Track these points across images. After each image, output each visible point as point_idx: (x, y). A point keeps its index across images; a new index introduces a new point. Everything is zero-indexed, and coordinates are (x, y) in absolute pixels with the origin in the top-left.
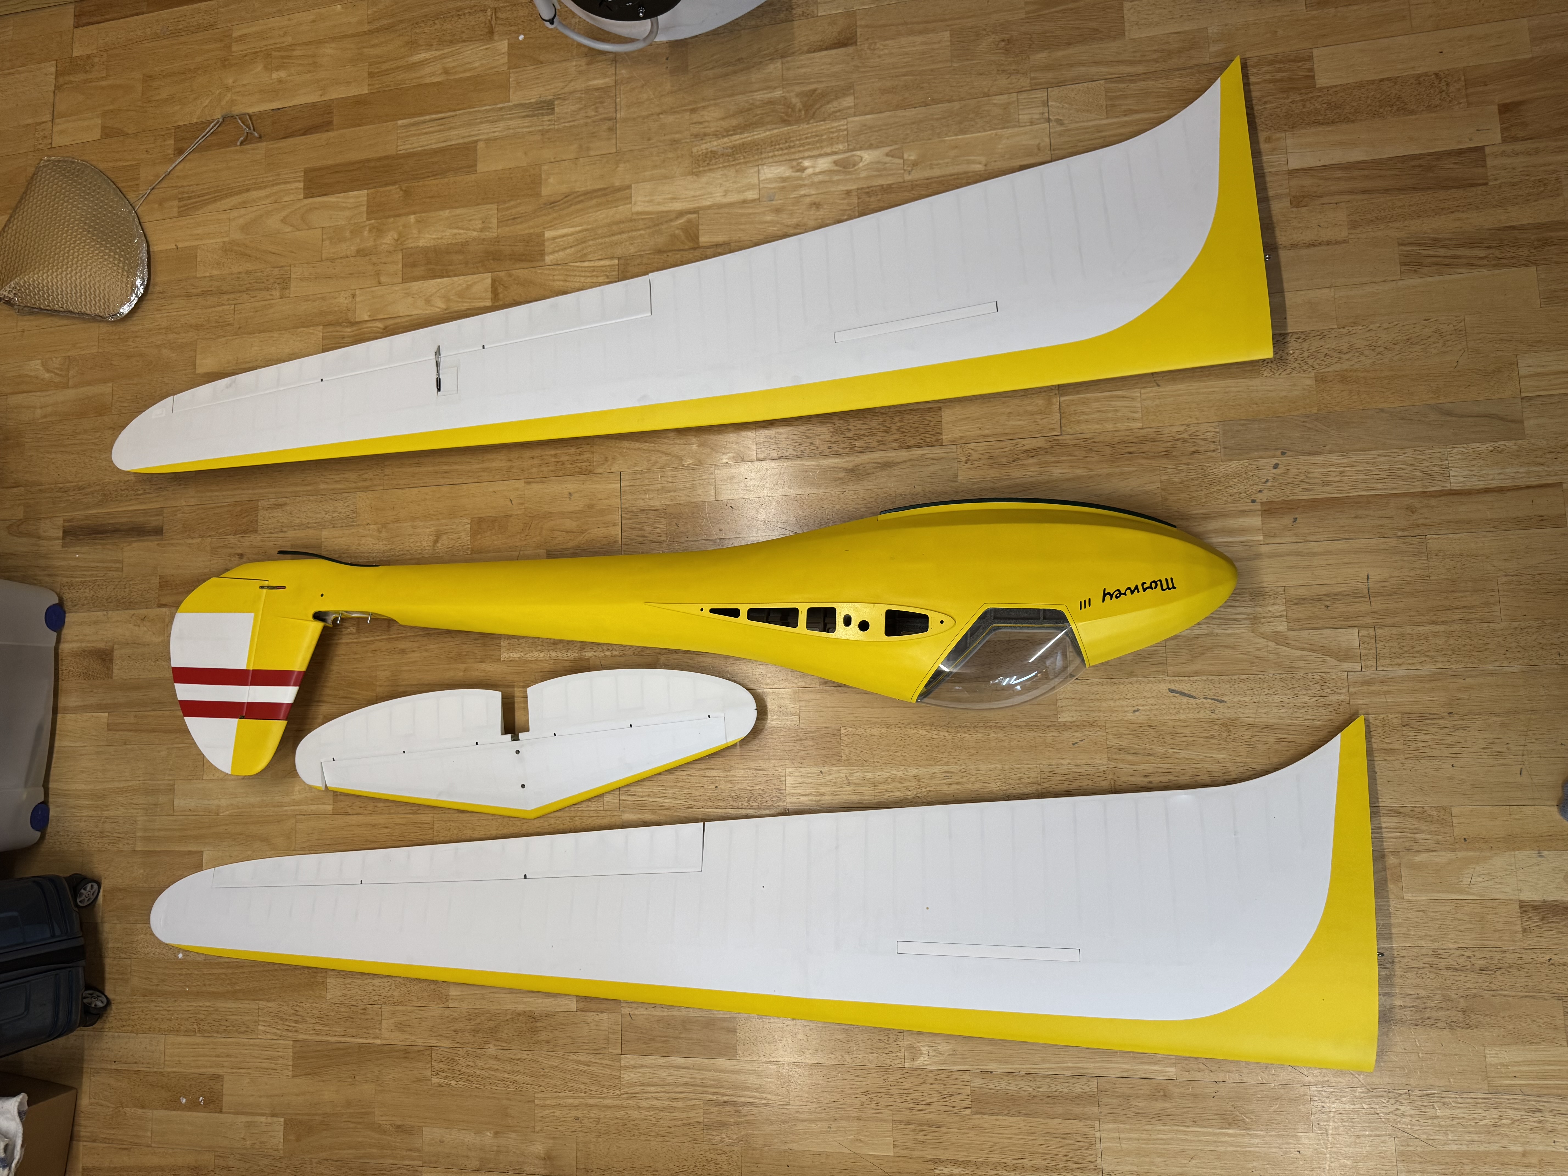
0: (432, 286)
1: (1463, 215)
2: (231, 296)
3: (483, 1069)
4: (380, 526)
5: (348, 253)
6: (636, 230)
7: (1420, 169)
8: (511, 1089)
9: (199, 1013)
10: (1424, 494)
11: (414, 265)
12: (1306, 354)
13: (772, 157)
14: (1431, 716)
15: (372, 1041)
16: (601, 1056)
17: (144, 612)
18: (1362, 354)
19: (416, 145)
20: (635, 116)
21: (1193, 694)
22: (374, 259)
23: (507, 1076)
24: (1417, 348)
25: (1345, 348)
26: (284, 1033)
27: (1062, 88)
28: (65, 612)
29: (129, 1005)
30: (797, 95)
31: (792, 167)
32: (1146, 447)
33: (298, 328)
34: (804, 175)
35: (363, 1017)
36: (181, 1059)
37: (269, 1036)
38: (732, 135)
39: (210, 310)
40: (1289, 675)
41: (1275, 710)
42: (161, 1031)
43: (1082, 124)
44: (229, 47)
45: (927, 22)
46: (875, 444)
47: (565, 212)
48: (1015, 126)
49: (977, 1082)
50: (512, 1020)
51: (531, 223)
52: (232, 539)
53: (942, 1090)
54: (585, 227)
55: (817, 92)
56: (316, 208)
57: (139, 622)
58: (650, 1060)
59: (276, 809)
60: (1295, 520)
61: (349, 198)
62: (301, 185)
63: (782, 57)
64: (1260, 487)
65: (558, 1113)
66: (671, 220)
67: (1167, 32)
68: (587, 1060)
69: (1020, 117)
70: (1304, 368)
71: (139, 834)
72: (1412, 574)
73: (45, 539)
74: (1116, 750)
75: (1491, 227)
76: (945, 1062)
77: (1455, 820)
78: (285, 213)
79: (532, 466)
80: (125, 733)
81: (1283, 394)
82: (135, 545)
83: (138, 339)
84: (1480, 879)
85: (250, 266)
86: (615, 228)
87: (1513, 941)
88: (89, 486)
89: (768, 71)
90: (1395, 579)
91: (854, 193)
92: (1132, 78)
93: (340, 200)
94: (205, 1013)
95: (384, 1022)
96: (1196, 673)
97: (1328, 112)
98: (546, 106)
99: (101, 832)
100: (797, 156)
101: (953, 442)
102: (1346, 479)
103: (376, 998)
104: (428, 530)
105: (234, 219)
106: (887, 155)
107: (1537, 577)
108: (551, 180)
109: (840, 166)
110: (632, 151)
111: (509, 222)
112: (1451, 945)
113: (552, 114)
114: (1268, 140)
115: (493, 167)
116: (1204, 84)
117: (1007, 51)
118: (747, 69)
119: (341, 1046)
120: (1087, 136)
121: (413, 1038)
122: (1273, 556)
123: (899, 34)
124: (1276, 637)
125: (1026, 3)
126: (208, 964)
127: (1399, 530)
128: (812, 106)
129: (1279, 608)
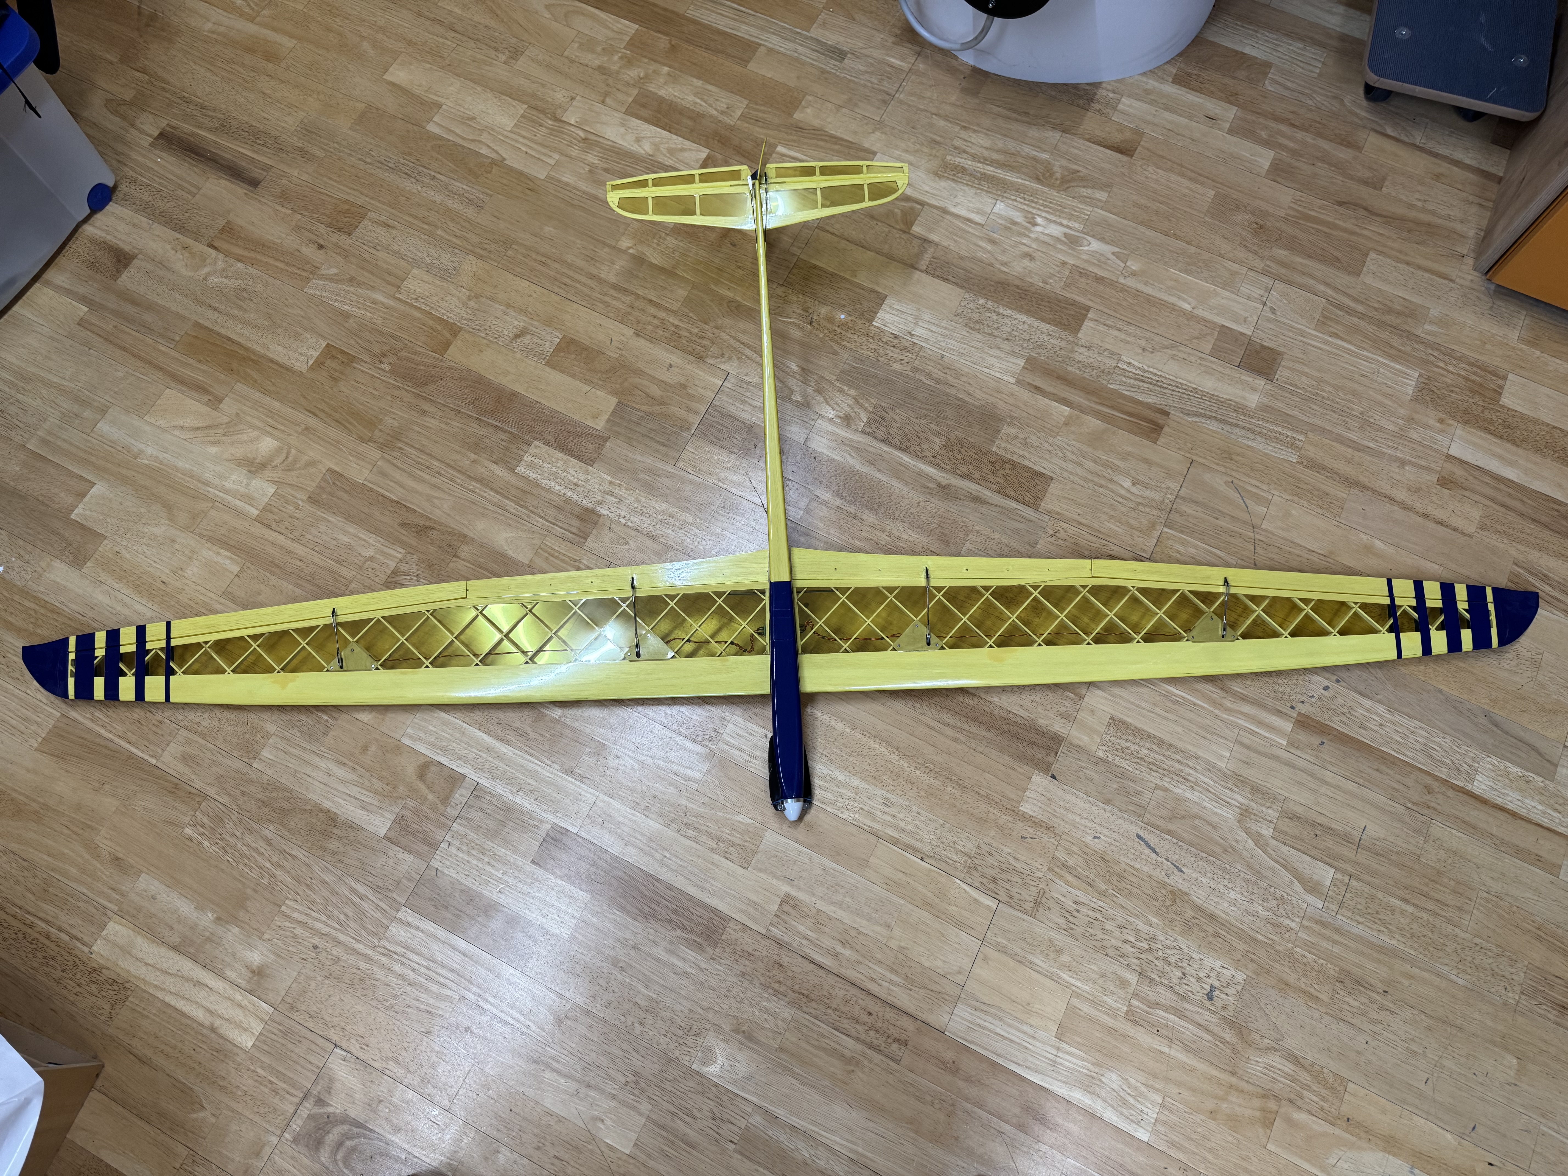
0: (650, 130)
2: (459, 36)
3: (248, 846)
5: (590, 64)
8: (265, 881)
10: (1446, 783)
11: (644, 106)
13: (1012, 200)
14: (1367, 986)
15: (146, 757)
16: (381, 896)
17: (190, 242)
20: (911, 104)
21: (1157, 850)
22: (610, 81)
23: (268, 865)
27: (1287, 286)
28: (110, 200)
30: (1061, 167)
31: (1026, 217)
33: (503, 95)
34: (1033, 229)
35: (154, 728)
38: (987, 164)
39: (431, 36)
40: (1254, 879)
41: (1226, 905)
43: (1290, 322)
45: (1200, 175)
46: (977, 475)
47: (805, 140)
48: (1233, 293)
49: (757, 1120)
50: (311, 812)
51: (770, 132)
52: (322, 229)
53: (716, 1111)
55: (1079, 174)
56: (583, 14)
57: (179, 247)
58: (429, 926)
59: (199, 485)
60: (1322, 744)
61: (618, 22)
63: (1064, 131)
64: (1303, 698)
65: (299, 931)
67: (1396, 294)
68: (364, 892)
69: (1242, 288)
71: (40, 433)
72: (1405, 846)
73: (138, 130)
74: (1059, 864)
76: (735, 1082)
77: (1347, 1097)
79: (650, 323)
80: (94, 336)
82: (222, 182)
83: (347, 21)
84: (1346, 1166)
85: (492, 23)
88: (214, 110)
89: (1046, 135)
90: (1388, 843)
91: (1069, 268)
92: (1351, 312)
93: (610, 20)
95: (172, 744)
96: (1169, 832)
97: (1501, 427)
98: (840, 54)
100: (1034, 211)
101: (1049, 513)
102: (1383, 732)
104: (516, 323)
106: (1113, 254)
107: (1515, 909)
108: (809, 110)
109: (1067, 239)
110: (893, 128)
111: (752, 121)
113: (841, 62)
114: (1441, 421)
115: (763, 72)
116: (1408, 349)
117: (1255, 233)
118: (1029, 123)
119: (110, 745)
120: (1290, 334)
121: (193, 777)
122: (1288, 764)
123: (1171, 170)
124: (1258, 838)
125: (1290, 208)
126: (25, 592)
127: (1410, 802)
128: (1069, 181)
129: (1272, 814)
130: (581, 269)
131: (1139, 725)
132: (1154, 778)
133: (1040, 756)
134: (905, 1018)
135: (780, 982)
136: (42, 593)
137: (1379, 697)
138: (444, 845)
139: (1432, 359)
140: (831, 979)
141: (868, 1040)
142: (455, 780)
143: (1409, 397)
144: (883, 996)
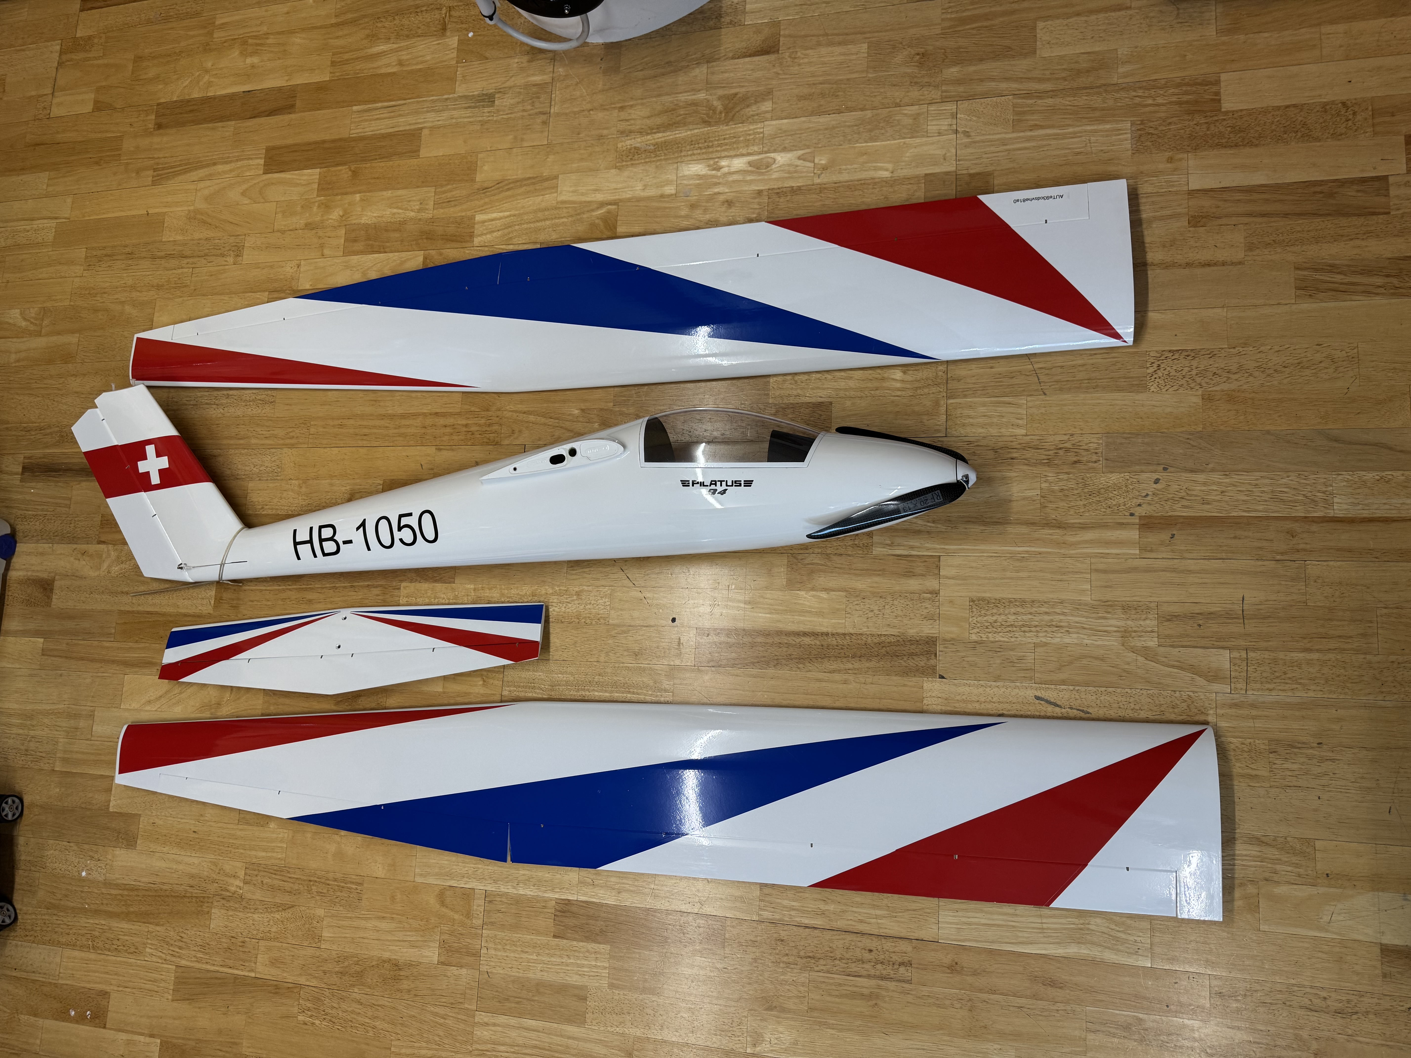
0: (369, 259)
1: (1363, 243)
2: (190, 260)
3: (346, 1012)
4: (301, 482)
5: (298, 226)
6: (559, 218)
7: (1321, 195)
8: (371, 1034)
9: (94, 930)
10: (1306, 519)
11: (355, 240)
12: (1194, 372)
13: (691, 155)
14: (1300, 745)
15: (246, 974)
16: (456, 1010)
17: (84, 547)
18: (1251, 375)
19: (367, 129)
20: (567, 111)
21: (1059, 703)
22: (321, 233)
23: (367, 1020)
24: (1308, 372)
25: (1234, 368)
26: (168, 958)
27: (971, 101)
28: (16, 542)
29: (34, 917)
30: (720, 98)
31: (709, 166)
32: (1029, 454)
33: (246, 292)
34: (719, 174)
35: (241, 949)
36: (74, 972)
37: (154, 959)
38: (655, 133)
39: (170, 272)
40: (1156, 692)
42: (59, 944)
43: (988, 137)
44: (211, 34)
45: (847, 34)
47: (496, 197)
48: (923, 136)
50: (378, 966)
51: (464, 207)
54: (512, 213)
55: (738, 96)
56: (273, 184)
57: (79, 556)
58: (502, 1019)
60: (1173, 536)
61: (303, 175)
62: (262, 162)
63: (708, 62)
64: (1139, 501)
66: (593, 210)
67: (1078, 52)
68: (443, 1012)
69: (929, 127)
70: (1191, 386)
71: (58, 755)
72: (1288, 598)
73: (6, 473)
75: (1390, 256)
77: (1318, 855)
78: (245, 187)
79: (444, 434)
80: (56, 659)
81: (1168, 410)
82: (84, 484)
83: (105, 295)
84: (1341, 918)
85: (210, 234)
86: (540, 215)
87: (1373, 985)
88: (50, 427)
89: (694, 74)
90: (1271, 602)
91: (765, 193)
92: (1041, 95)
93: (294, 177)
94: (101, 931)
95: (259, 956)
96: (1063, 682)
97: (1232, 135)
98: (488, 99)
99: (26, 750)
100: (714, 155)
102: (1227, 498)
103: (255, 932)
104: (344, 488)
105: (200, 190)
106: (799, 158)
108: (486, 168)
109: (754, 167)
110: (562, 144)
111: (444, 204)
112: (1306, 983)
113: (492, 106)
114: (1170, 160)
115: (435, 153)
116: (1110, 103)
117: (921, 65)
118: (675, 71)
119: (218, 975)
120: (993, 149)
121: (285, 975)
122: (1148, 570)
123: (819, 44)
124: (1147, 653)
125: (943, 20)
126: (107, 884)
127: (1278, 553)
128: (733, 108)
129: (1151, 623)
130: (372, 415)
131: (998, 596)
132: (1030, 638)
133: (922, 664)
134: (901, 942)
135: (787, 955)
136: (118, 879)
137: (1211, 466)
138: (484, 951)
139: (1137, 100)
140: (828, 935)
141: (878, 973)
142: (468, 895)
143: (1130, 153)
144: (876, 932)
